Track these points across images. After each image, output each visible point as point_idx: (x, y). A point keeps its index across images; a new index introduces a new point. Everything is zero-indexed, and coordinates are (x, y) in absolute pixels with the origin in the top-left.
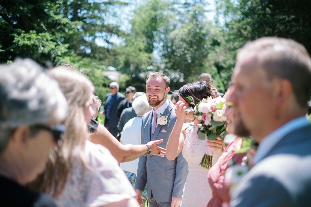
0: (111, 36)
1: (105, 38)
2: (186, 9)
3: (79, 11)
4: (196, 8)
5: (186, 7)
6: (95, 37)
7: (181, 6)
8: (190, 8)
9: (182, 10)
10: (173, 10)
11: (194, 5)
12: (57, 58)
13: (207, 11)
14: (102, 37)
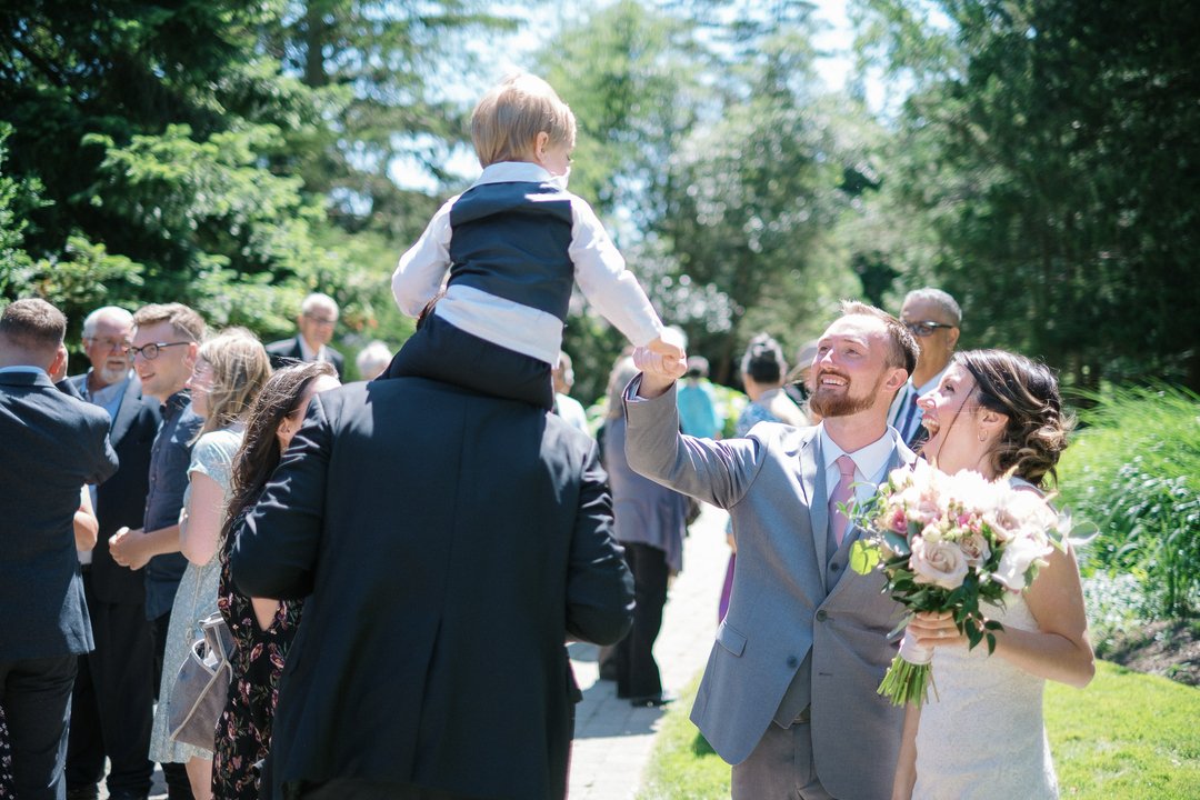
0: (451, 148)
1: (427, 156)
2: (743, 47)
3: (327, 51)
4: (781, 42)
5: (742, 39)
6: (391, 154)
7: (720, 32)
8: (758, 42)
9: (728, 51)
10: (691, 48)
11: (774, 30)
12: (258, 228)
13: (823, 54)
14: (417, 155)
